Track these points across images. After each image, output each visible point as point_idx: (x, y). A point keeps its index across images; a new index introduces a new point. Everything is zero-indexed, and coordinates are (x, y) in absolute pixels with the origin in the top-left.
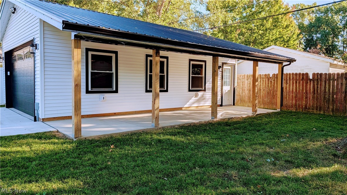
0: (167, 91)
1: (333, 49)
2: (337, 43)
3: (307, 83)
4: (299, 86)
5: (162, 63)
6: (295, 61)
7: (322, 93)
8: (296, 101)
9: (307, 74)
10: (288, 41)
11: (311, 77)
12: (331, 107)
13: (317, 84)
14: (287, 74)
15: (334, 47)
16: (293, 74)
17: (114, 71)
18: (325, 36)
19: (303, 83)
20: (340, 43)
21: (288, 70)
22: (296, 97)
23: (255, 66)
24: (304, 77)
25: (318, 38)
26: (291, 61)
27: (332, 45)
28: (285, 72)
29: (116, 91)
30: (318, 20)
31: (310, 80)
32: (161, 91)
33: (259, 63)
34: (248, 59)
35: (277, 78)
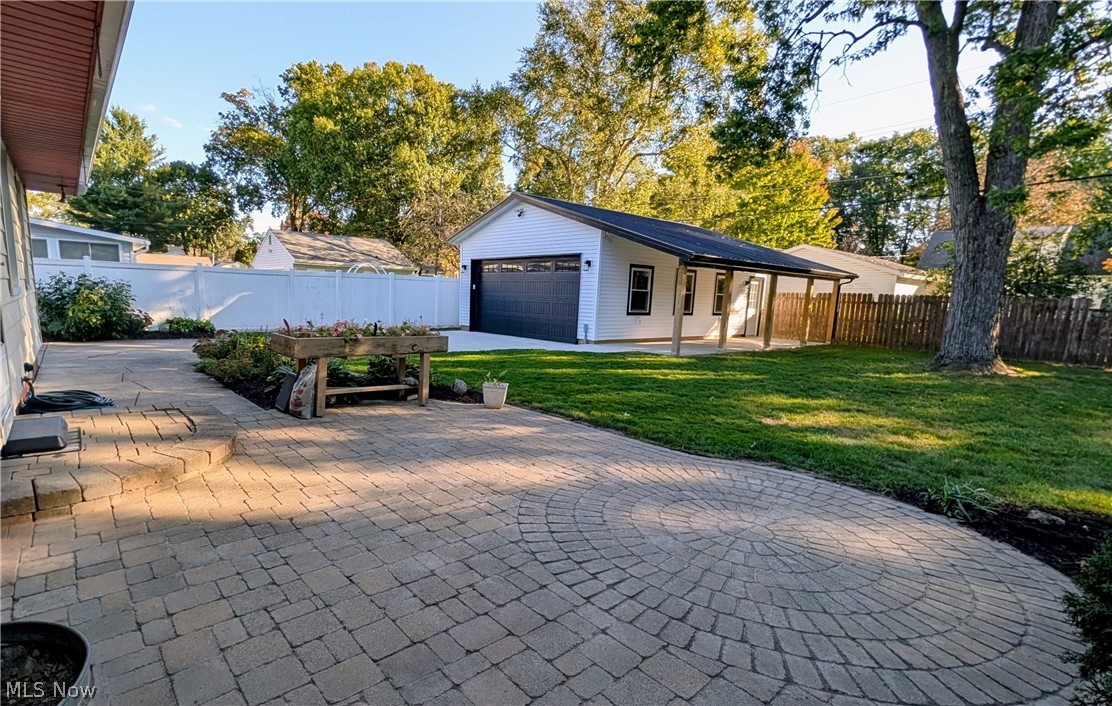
0: (691, 314)
1: (885, 235)
2: (893, 222)
3: (869, 308)
4: (858, 311)
5: (689, 278)
6: (857, 277)
7: (891, 322)
8: (850, 332)
9: (870, 295)
10: (814, 229)
11: (876, 300)
12: (901, 340)
13: (885, 309)
14: (845, 294)
15: (888, 231)
16: (849, 294)
17: (649, 290)
18: (871, 205)
19: (863, 307)
20: (900, 221)
21: (847, 289)
22: (850, 326)
23: (810, 283)
24: (867, 300)
25: (855, 210)
26: (852, 277)
27: (883, 226)
28: (842, 292)
29: (649, 314)
30: (858, 171)
31: (875, 304)
32: (685, 314)
33: (815, 280)
34: (802, 277)
35: (829, 299)
